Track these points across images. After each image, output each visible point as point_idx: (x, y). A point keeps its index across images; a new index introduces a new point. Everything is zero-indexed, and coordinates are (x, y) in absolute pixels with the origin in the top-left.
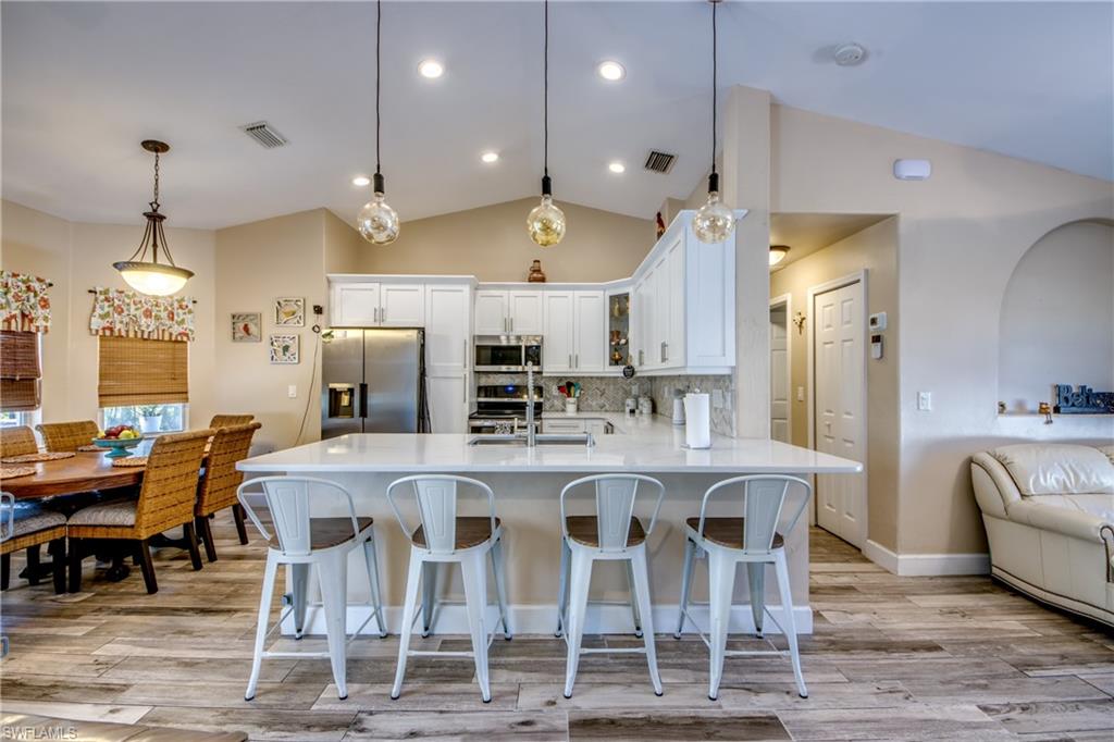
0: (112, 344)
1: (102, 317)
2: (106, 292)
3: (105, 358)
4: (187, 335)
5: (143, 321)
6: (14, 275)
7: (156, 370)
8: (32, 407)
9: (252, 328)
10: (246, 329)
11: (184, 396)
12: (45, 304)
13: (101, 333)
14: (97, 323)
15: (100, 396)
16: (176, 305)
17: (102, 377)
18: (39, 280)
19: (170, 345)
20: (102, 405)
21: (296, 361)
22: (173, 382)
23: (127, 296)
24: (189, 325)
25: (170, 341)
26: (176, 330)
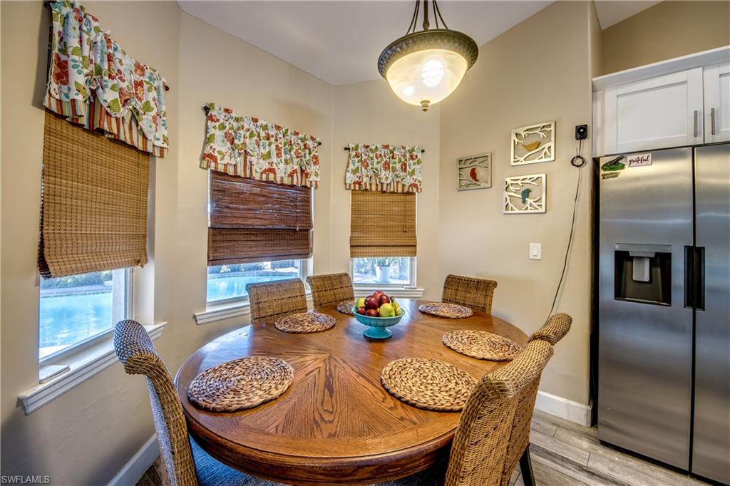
0: (361, 198)
1: (355, 172)
2: (356, 148)
3: (356, 211)
4: (416, 186)
5: (383, 174)
6: (296, 134)
7: (391, 223)
8: (306, 254)
9: (480, 173)
10: (473, 174)
11: (412, 249)
12: (316, 160)
13: (352, 188)
14: (351, 178)
15: (351, 246)
16: (408, 156)
17: (354, 228)
18: (313, 139)
19: (402, 197)
20: (353, 255)
21: (543, 210)
22: (405, 234)
23: (371, 150)
24: (418, 176)
25: (403, 193)
26: (408, 181)
